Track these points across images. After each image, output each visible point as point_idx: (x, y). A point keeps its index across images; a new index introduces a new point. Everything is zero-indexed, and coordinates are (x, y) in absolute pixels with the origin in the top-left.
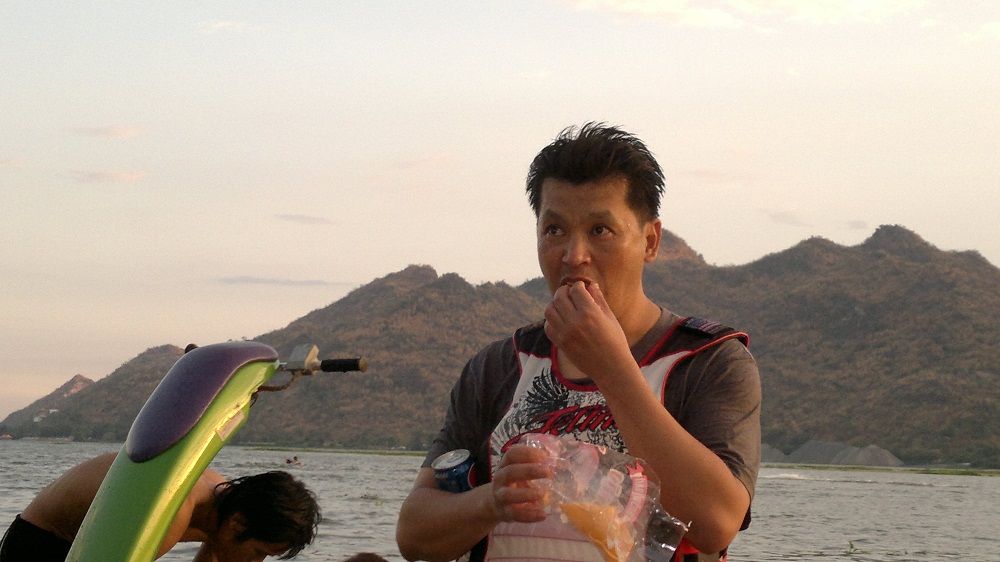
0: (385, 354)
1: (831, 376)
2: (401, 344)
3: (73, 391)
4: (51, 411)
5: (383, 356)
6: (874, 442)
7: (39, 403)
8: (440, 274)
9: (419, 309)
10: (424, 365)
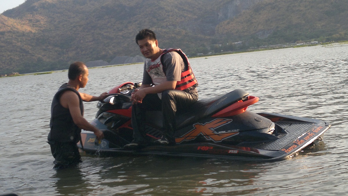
1: (120, 34)
6: (138, 54)
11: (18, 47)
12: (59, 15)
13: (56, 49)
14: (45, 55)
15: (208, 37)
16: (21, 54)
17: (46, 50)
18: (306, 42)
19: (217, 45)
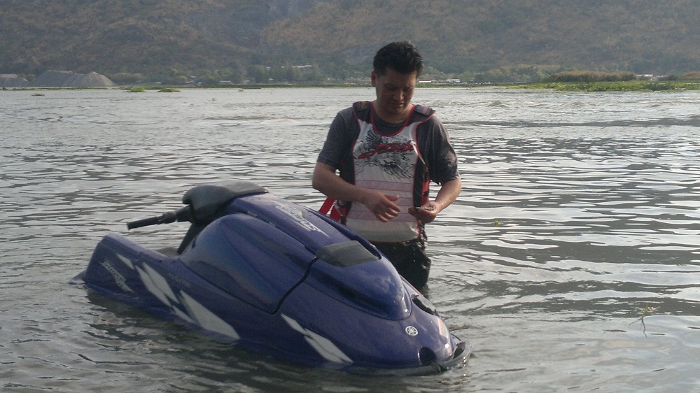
1: (60, 23)
6: (95, 70)
15: (244, 50)
18: (437, 79)
19: (261, 68)
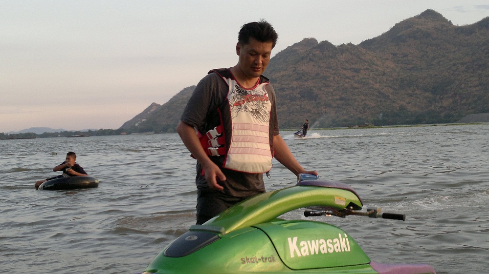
0: (295, 82)
2: (303, 77)
3: (152, 110)
4: (143, 120)
5: (295, 84)
7: (137, 117)
8: (319, 42)
9: (310, 60)
10: (315, 87)
11: (376, 89)
12: (434, 48)
13: (427, 94)
14: (410, 103)
16: (379, 99)
17: (412, 96)
